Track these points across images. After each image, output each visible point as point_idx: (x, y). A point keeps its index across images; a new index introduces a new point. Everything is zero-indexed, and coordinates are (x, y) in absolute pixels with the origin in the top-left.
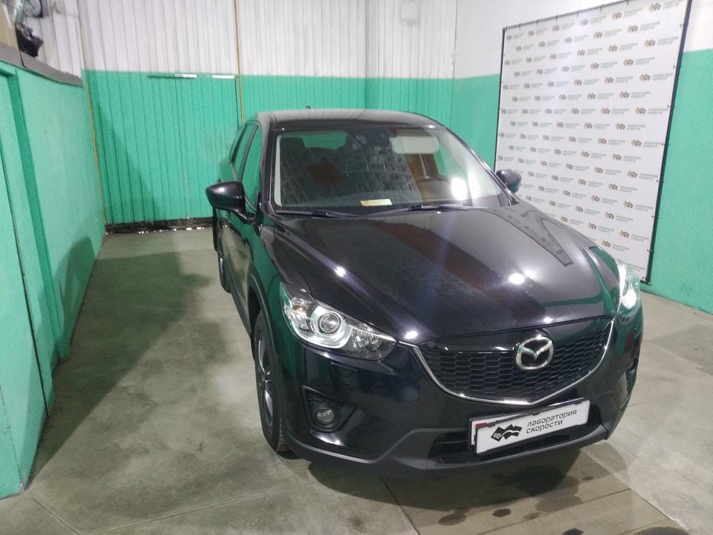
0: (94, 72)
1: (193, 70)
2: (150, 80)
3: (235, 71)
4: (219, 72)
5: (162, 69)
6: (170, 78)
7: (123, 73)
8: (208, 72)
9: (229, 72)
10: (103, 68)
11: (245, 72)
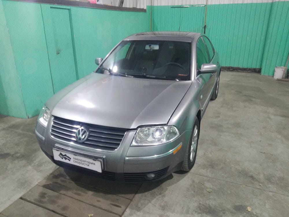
0: (154, 6)
1: (188, 4)
2: (172, 8)
3: (205, 3)
4: (198, 4)
5: (176, 4)
6: (179, 7)
7: (163, 6)
8: (194, 4)
9: (202, 4)
10: (157, 5)
11: (209, 3)
